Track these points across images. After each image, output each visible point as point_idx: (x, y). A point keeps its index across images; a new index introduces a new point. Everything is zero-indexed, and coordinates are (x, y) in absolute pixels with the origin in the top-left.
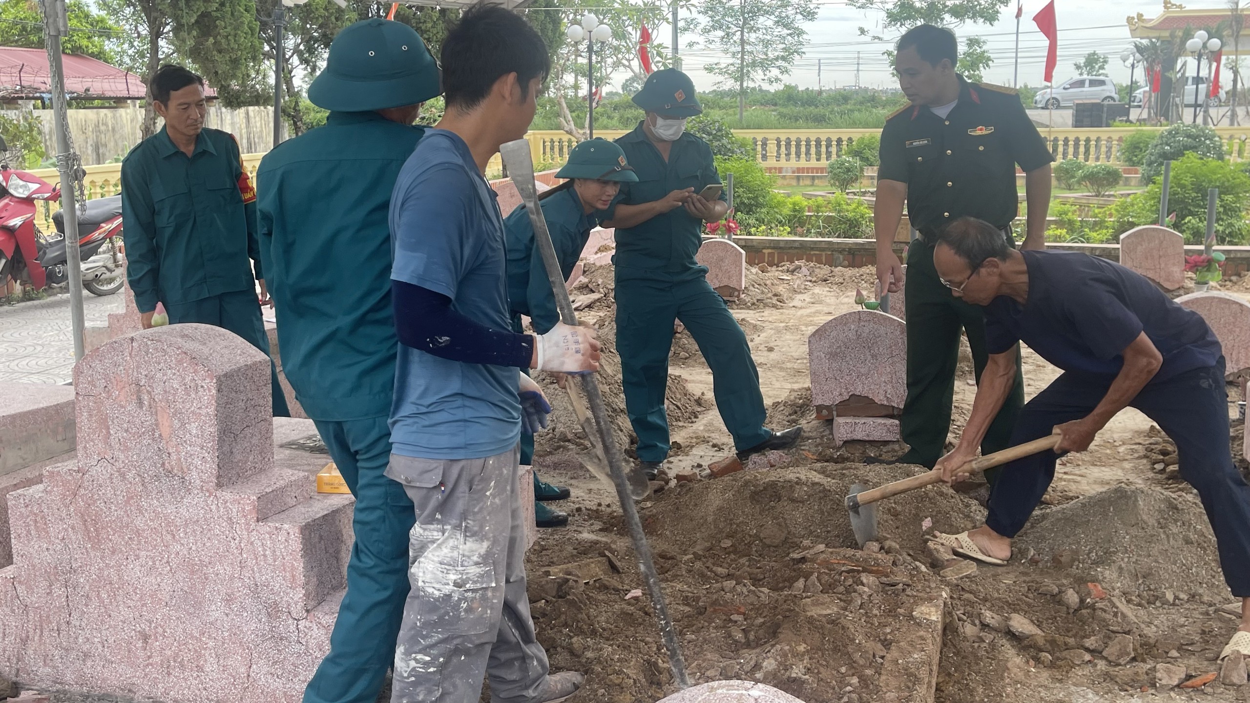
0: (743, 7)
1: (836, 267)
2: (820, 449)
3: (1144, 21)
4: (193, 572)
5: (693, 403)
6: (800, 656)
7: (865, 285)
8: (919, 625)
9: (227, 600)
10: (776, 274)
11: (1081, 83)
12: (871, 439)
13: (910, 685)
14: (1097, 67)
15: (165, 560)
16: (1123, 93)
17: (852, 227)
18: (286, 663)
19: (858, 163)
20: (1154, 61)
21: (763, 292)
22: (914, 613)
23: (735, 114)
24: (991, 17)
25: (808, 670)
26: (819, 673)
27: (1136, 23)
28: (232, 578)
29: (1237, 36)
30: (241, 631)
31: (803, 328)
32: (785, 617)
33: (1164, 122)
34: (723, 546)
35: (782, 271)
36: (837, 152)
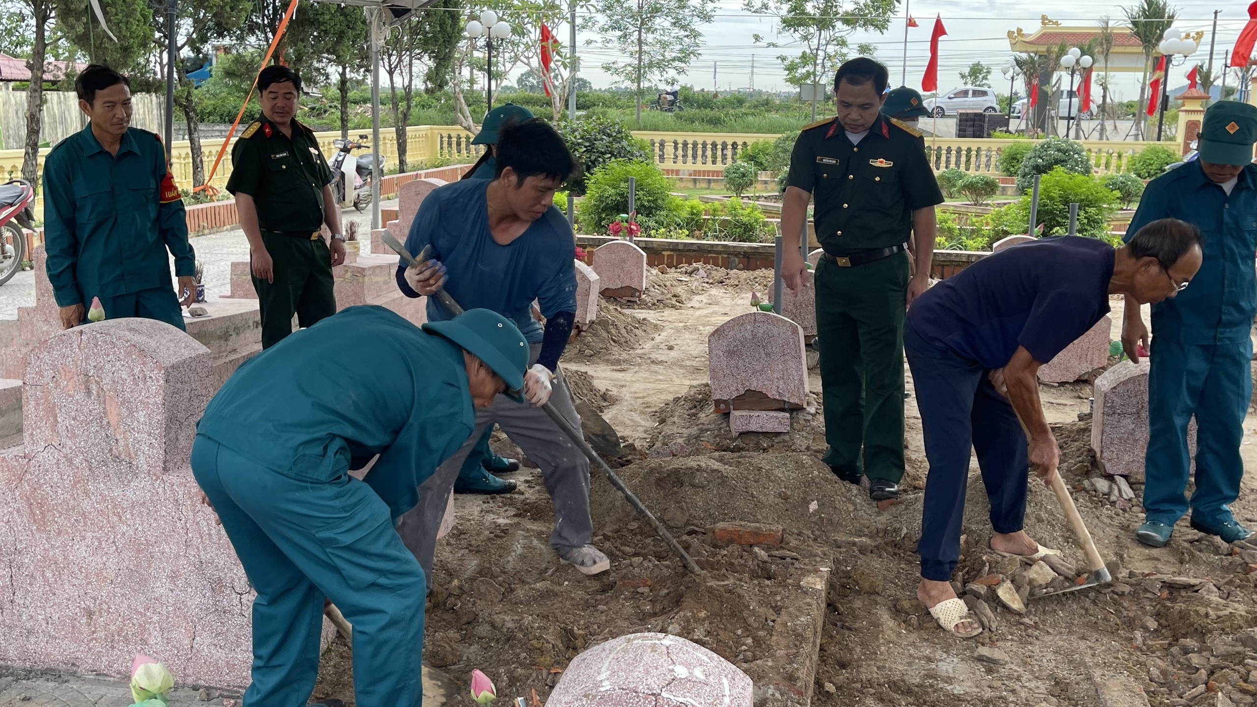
0: (640, 7)
1: (731, 269)
2: (718, 439)
3: (1023, 35)
4: (139, 551)
5: (599, 398)
6: (702, 621)
7: (759, 287)
8: (806, 593)
9: (172, 577)
10: (675, 275)
11: (965, 93)
12: (764, 430)
13: (798, 643)
14: (981, 77)
15: (111, 540)
16: (1004, 105)
17: (746, 231)
18: (229, 634)
19: (753, 169)
20: (1031, 74)
21: (663, 293)
22: (802, 583)
23: (632, 114)
24: (881, 26)
25: (709, 633)
26: (718, 635)
27: (1016, 37)
28: (177, 557)
29: (1107, 54)
30: (186, 606)
31: (701, 328)
32: (688, 588)
33: (1041, 134)
34: (630, 528)
35: (680, 273)
36: (733, 155)
